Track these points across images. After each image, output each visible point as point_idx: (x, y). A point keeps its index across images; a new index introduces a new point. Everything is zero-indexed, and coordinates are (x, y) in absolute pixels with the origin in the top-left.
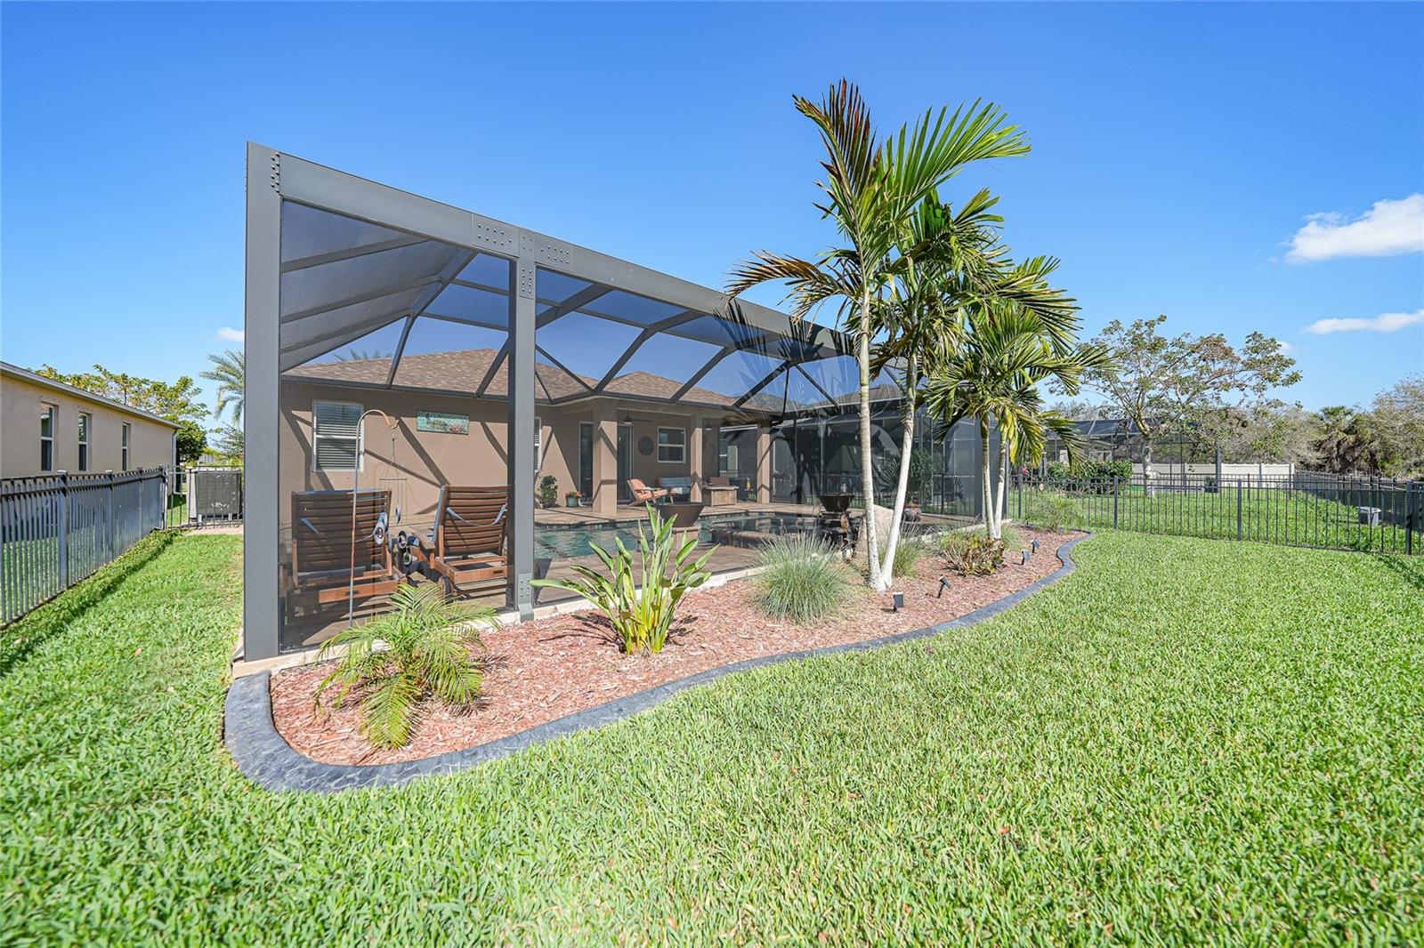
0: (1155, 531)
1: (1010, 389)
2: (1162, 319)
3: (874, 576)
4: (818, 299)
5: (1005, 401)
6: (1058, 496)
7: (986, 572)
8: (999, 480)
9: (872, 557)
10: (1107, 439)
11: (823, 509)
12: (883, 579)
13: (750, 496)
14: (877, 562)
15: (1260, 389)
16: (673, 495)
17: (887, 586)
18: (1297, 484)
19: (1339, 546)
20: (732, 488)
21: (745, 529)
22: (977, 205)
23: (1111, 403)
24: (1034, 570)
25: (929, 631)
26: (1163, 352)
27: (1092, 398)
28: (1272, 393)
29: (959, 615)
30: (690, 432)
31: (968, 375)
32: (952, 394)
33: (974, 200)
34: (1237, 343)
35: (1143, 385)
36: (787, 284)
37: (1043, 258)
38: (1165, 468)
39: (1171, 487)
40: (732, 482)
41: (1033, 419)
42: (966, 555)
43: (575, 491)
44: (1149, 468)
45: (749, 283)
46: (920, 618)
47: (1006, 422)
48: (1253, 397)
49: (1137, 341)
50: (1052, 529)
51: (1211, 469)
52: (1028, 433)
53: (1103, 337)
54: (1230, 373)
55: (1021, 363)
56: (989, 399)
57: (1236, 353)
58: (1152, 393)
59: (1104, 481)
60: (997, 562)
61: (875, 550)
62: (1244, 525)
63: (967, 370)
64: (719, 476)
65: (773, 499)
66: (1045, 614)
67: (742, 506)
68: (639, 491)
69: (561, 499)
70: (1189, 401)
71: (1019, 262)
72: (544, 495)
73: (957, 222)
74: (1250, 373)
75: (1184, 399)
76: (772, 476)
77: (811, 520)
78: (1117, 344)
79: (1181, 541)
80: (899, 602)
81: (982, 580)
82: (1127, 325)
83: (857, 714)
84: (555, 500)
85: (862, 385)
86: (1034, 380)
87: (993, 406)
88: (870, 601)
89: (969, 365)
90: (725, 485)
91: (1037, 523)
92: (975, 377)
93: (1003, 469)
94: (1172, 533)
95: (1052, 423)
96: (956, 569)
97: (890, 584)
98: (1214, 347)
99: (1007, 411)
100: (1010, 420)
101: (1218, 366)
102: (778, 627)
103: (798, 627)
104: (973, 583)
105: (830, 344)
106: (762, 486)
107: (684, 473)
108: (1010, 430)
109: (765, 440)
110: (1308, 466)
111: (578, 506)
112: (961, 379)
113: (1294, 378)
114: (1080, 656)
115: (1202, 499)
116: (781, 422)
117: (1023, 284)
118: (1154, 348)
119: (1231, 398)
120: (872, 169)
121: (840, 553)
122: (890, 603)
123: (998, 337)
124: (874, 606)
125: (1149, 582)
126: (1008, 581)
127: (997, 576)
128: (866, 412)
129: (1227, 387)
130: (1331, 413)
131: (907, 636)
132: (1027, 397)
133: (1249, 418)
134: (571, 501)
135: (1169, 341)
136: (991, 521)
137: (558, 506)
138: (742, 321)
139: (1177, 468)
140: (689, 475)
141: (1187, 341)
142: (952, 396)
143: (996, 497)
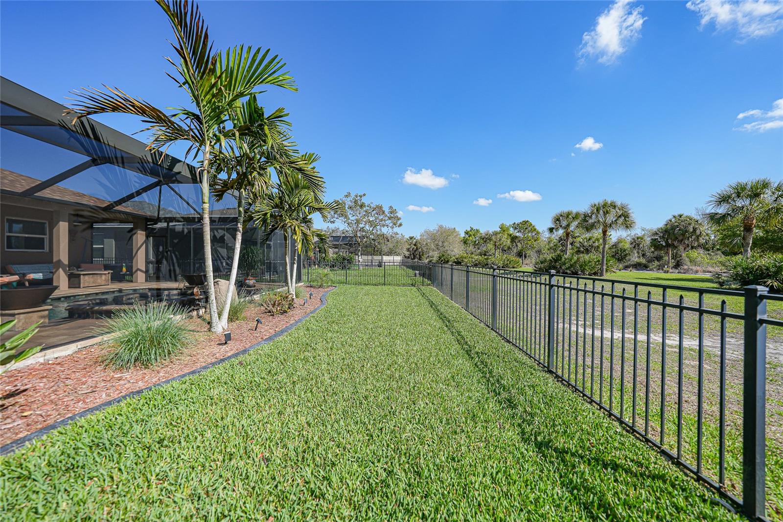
0: (360, 284)
1: (299, 216)
2: (364, 195)
3: (214, 325)
4: (173, 140)
5: (295, 223)
6: (327, 270)
7: (285, 312)
8: (294, 263)
9: (213, 313)
10: (346, 244)
11: (187, 284)
12: (221, 325)
13: (127, 278)
14: (216, 315)
15: (392, 228)
16: (29, 281)
17: (224, 329)
18: (403, 263)
19: (408, 285)
20: (106, 272)
21: (111, 304)
22: (278, 114)
23: (347, 229)
24: (309, 308)
25: (244, 352)
26: (365, 209)
27: (340, 226)
28: (396, 229)
29: (265, 337)
30: (53, 225)
31: (277, 206)
32: (269, 215)
33: (277, 111)
34: (386, 209)
35: (358, 222)
36: (143, 121)
37: (313, 154)
38: (365, 257)
39: (367, 265)
40: (106, 267)
41: (308, 232)
42: (274, 304)
44: (360, 257)
45: (103, 110)
46: (242, 344)
47: (296, 234)
48: (390, 230)
49: (356, 202)
50: (321, 286)
51: (379, 258)
52: (307, 240)
53: (344, 198)
54: (385, 220)
55: (304, 204)
56: (288, 220)
57: (387, 213)
58: (361, 226)
59: (344, 263)
60: (291, 306)
61: (215, 307)
62: (386, 279)
63: (276, 204)
64: (92, 263)
65: (148, 279)
66: (308, 329)
67: (116, 286)
70: (372, 230)
71: (302, 153)
73: (268, 119)
74: (390, 221)
75: (371, 229)
76: (148, 262)
77: (175, 292)
78: (350, 203)
79: (367, 287)
80: (228, 337)
81: (282, 317)
82: (353, 195)
83: (179, 421)
85: (204, 203)
86: (309, 213)
87: (289, 225)
88: (210, 340)
89: (277, 200)
90: (100, 270)
91: (315, 284)
92: (281, 208)
93: (296, 258)
94: (365, 284)
95: (318, 235)
96: (270, 312)
97: (226, 328)
98: (379, 209)
99: (297, 228)
100: (298, 233)
101: (381, 217)
102: (126, 375)
103: (146, 371)
104: (279, 318)
105: (186, 173)
106: (138, 269)
107: (47, 260)
108: (298, 237)
109: (140, 237)
110: (406, 257)
112: (273, 208)
113: (400, 225)
114: (319, 346)
115: (376, 270)
116: (156, 224)
117: (301, 164)
118: (362, 206)
119: (385, 230)
120: (210, 66)
121: (195, 313)
122: (223, 340)
123: (292, 189)
124: (212, 343)
125: (352, 306)
126: (296, 314)
127: (290, 313)
128: (207, 221)
129: (384, 226)
130: (411, 238)
131: (230, 357)
132: (306, 221)
133: (389, 238)
135: (366, 205)
136: (290, 285)
138: (97, 138)
139: (370, 257)
140: (51, 262)
141: (372, 205)
142: (269, 216)
143: (292, 272)
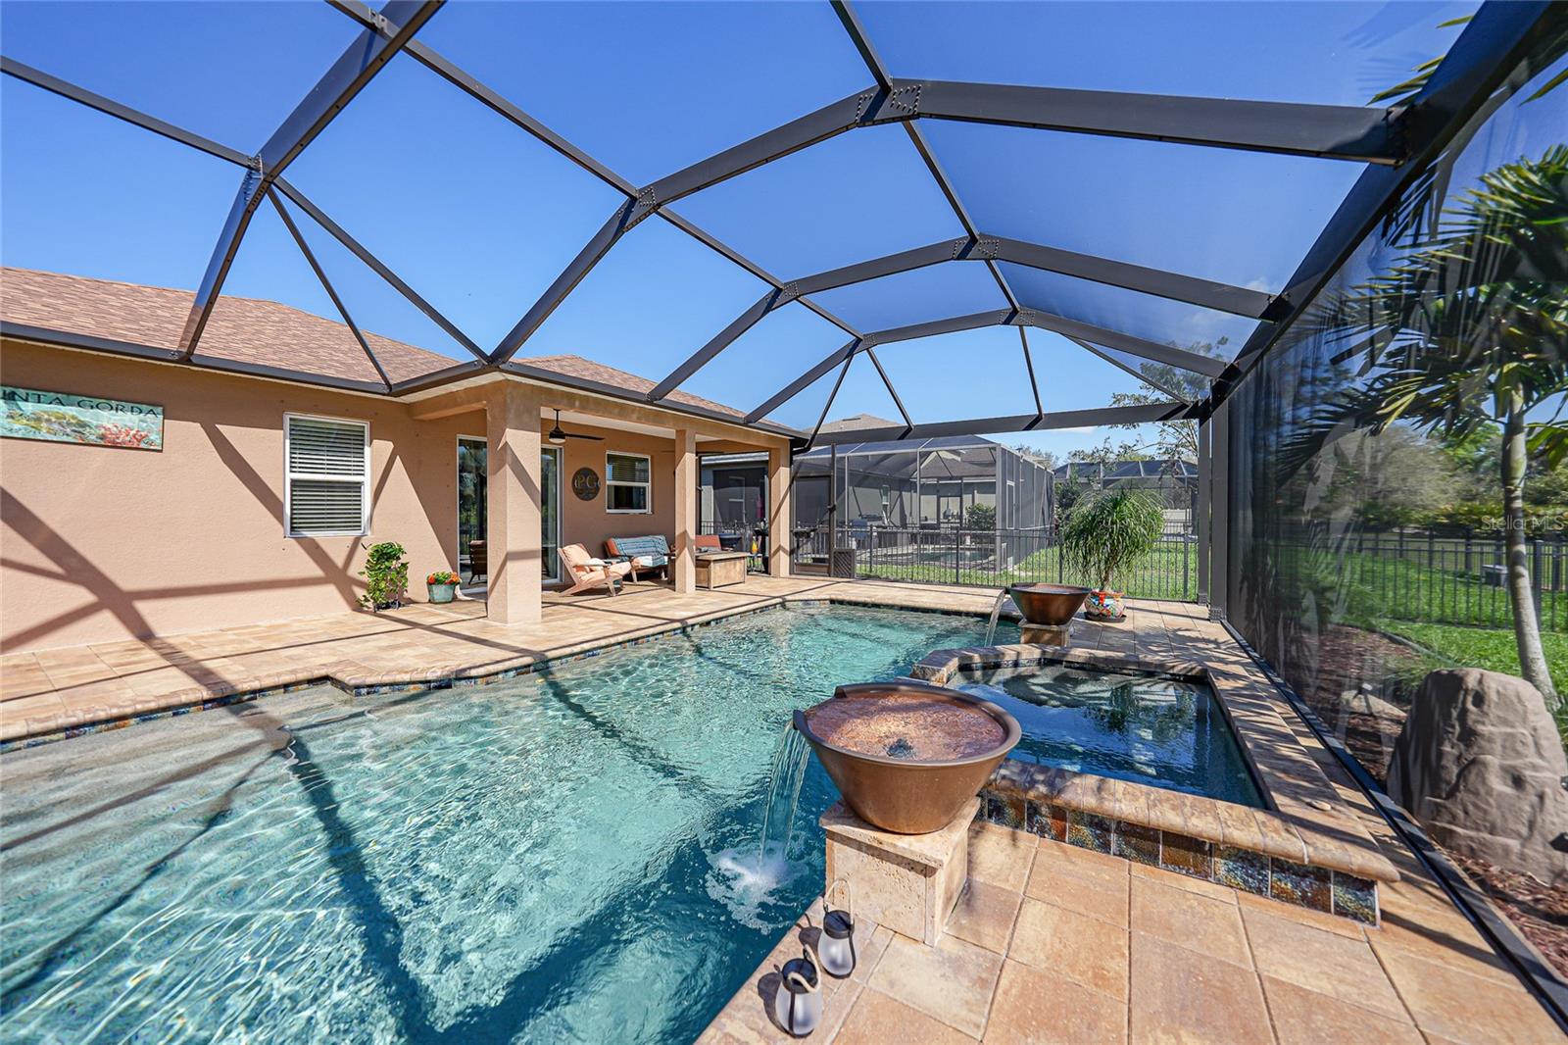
43: (448, 570)
68: (580, 568)
69: (415, 587)
72: (377, 581)
84: (403, 588)
106: (780, 548)
109: (783, 477)
111: (455, 599)
116: (807, 450)
134: (440, 592)
137: (411, 602)
